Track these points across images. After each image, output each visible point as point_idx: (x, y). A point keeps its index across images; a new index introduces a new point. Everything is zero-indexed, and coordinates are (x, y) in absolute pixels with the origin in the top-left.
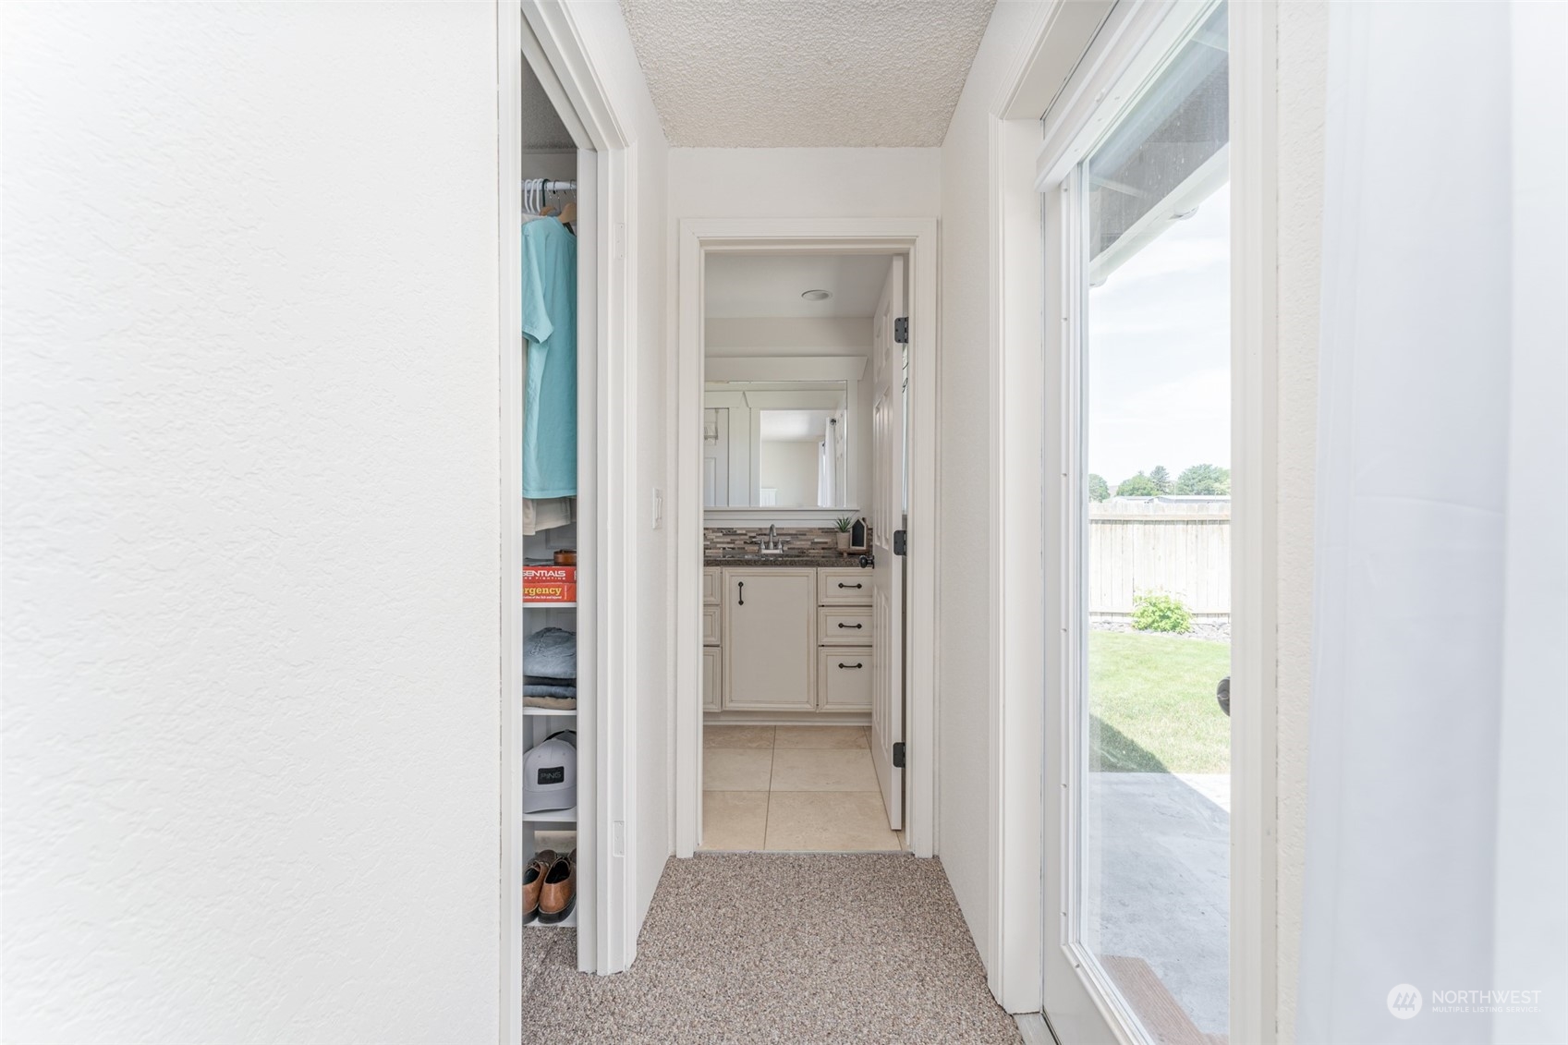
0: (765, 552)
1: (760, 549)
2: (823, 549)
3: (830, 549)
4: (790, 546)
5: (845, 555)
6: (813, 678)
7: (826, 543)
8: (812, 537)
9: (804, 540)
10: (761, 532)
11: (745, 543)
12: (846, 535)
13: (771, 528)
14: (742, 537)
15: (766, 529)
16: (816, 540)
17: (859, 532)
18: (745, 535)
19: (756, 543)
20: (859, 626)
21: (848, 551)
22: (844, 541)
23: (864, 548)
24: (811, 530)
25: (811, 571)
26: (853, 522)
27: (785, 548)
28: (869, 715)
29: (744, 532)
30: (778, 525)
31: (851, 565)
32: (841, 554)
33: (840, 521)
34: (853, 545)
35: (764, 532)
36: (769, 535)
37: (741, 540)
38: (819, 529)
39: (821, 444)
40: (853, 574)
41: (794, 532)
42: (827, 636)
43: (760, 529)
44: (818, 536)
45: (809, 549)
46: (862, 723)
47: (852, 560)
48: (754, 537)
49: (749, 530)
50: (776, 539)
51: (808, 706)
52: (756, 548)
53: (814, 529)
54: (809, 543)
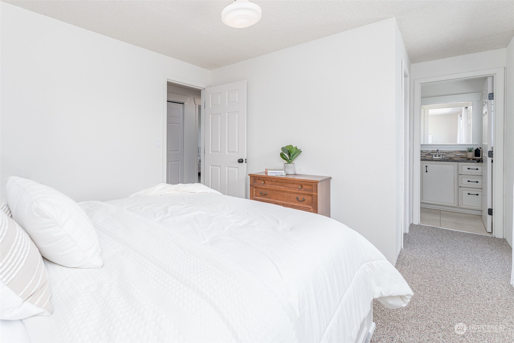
0: (434, 157)
1: (432, 157)
2: (460, 157)
3: (464, 158)
4: (445, 156)
5: (471, 160)
6: (456, 196)
7: (462, 156)
8: (456, 154)
9: (452, 154)
10: (433, 152)
11: (426, 155)
12: (471, 153)
13: (438, 150)
14: (425, 153)
15: (435, 151)
16: (457, 155)
17: (478, 152)
18: (427, 152)
19: (430, 155)
20: (477, 182)
21: (473, 158)
22: (471, 155)
23: (481, 157)
24: (455, 151)
25: (456, 163)
26: (475, 148)
27: (443, 157)
28: (481, 211)
29: (426, 151)
30: (440, 149)
31: (474, 162)
32: (469, 159)
33: (469, 148)
34: (475, 156)
35: (435, 152)
36: (436, 152)
37: (425, 154)
38: (459, 151)
39: (459, 116)
40: (474, 165)
41: (447, 152)
42: (462, 184)
43: (432, 151)
44: (458, 153)
45: (453, 158)
46: (479, 213)
47: (474, 161)
48: (430, 153)
49: (427, 151)
50: (439, 154)
51: (454, 205)
52: (431, 156)
53: (457, 151)
54: (454, 155)
